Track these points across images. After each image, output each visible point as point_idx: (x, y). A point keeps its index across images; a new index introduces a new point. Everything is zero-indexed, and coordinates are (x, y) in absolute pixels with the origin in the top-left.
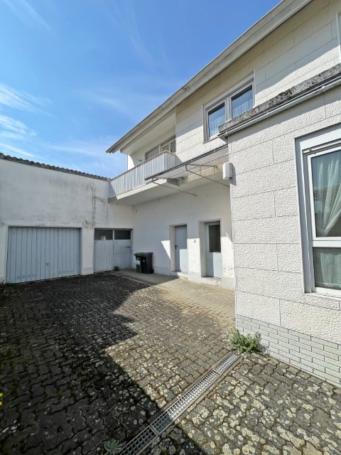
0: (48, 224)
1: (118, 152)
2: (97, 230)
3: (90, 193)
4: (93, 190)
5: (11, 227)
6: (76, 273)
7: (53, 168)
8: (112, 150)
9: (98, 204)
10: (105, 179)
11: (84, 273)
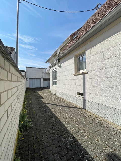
0: (35, 78)
1: (48, 63)
2: (43, 79)
3: (42, 72)
4: (43, 71)
5: (29, 79)
6: (40, 87)
7: (35, 68)
8: (46, 62)
9: (44, 74)
10: (45, 69)
11: (41, 87)
